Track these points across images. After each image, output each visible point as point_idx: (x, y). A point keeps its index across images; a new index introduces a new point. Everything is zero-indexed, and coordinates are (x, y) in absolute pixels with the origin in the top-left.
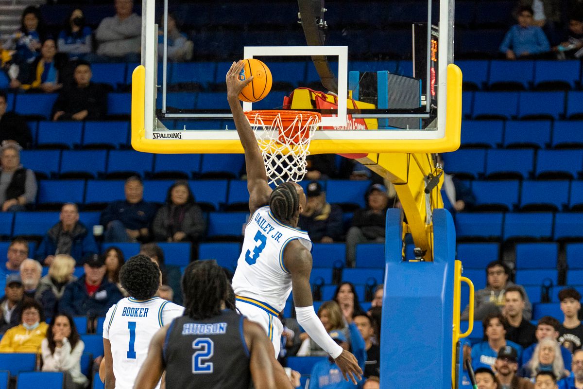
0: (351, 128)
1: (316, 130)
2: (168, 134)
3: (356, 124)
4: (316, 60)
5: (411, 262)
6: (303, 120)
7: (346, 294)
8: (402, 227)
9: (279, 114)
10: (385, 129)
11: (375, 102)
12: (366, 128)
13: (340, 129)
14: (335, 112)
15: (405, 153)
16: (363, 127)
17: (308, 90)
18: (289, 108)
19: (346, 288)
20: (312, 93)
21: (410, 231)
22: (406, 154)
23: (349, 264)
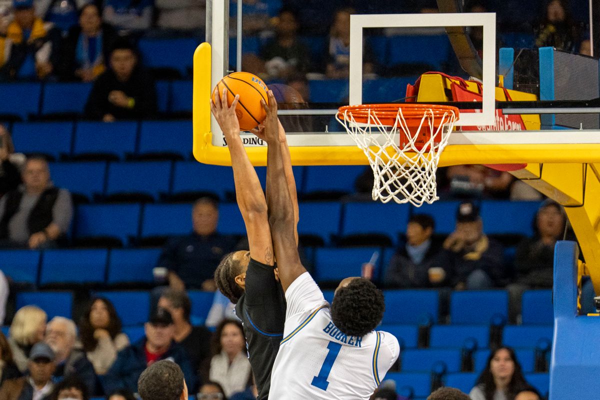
0: (502, 128)
1: (453, 132)
2: (244, 139)
3: (509, 122)
4: (452, 33)
5: (590, 316)
6: (435, 118)
7: (501, 362)
8: (577, 267)
9: (400, 109)
10: (551, 129)
11: (537, 92)
12: (524, 128)
13: (487, 129)
14: (479, 106)
15: (579, 163)
16: (519, 127)
17: (441, 76)
18: (414, 101)
19: (503, 354)
20: (447, 79)
21: (589, 273)
22: (581, 165)
23: (512, 320)
